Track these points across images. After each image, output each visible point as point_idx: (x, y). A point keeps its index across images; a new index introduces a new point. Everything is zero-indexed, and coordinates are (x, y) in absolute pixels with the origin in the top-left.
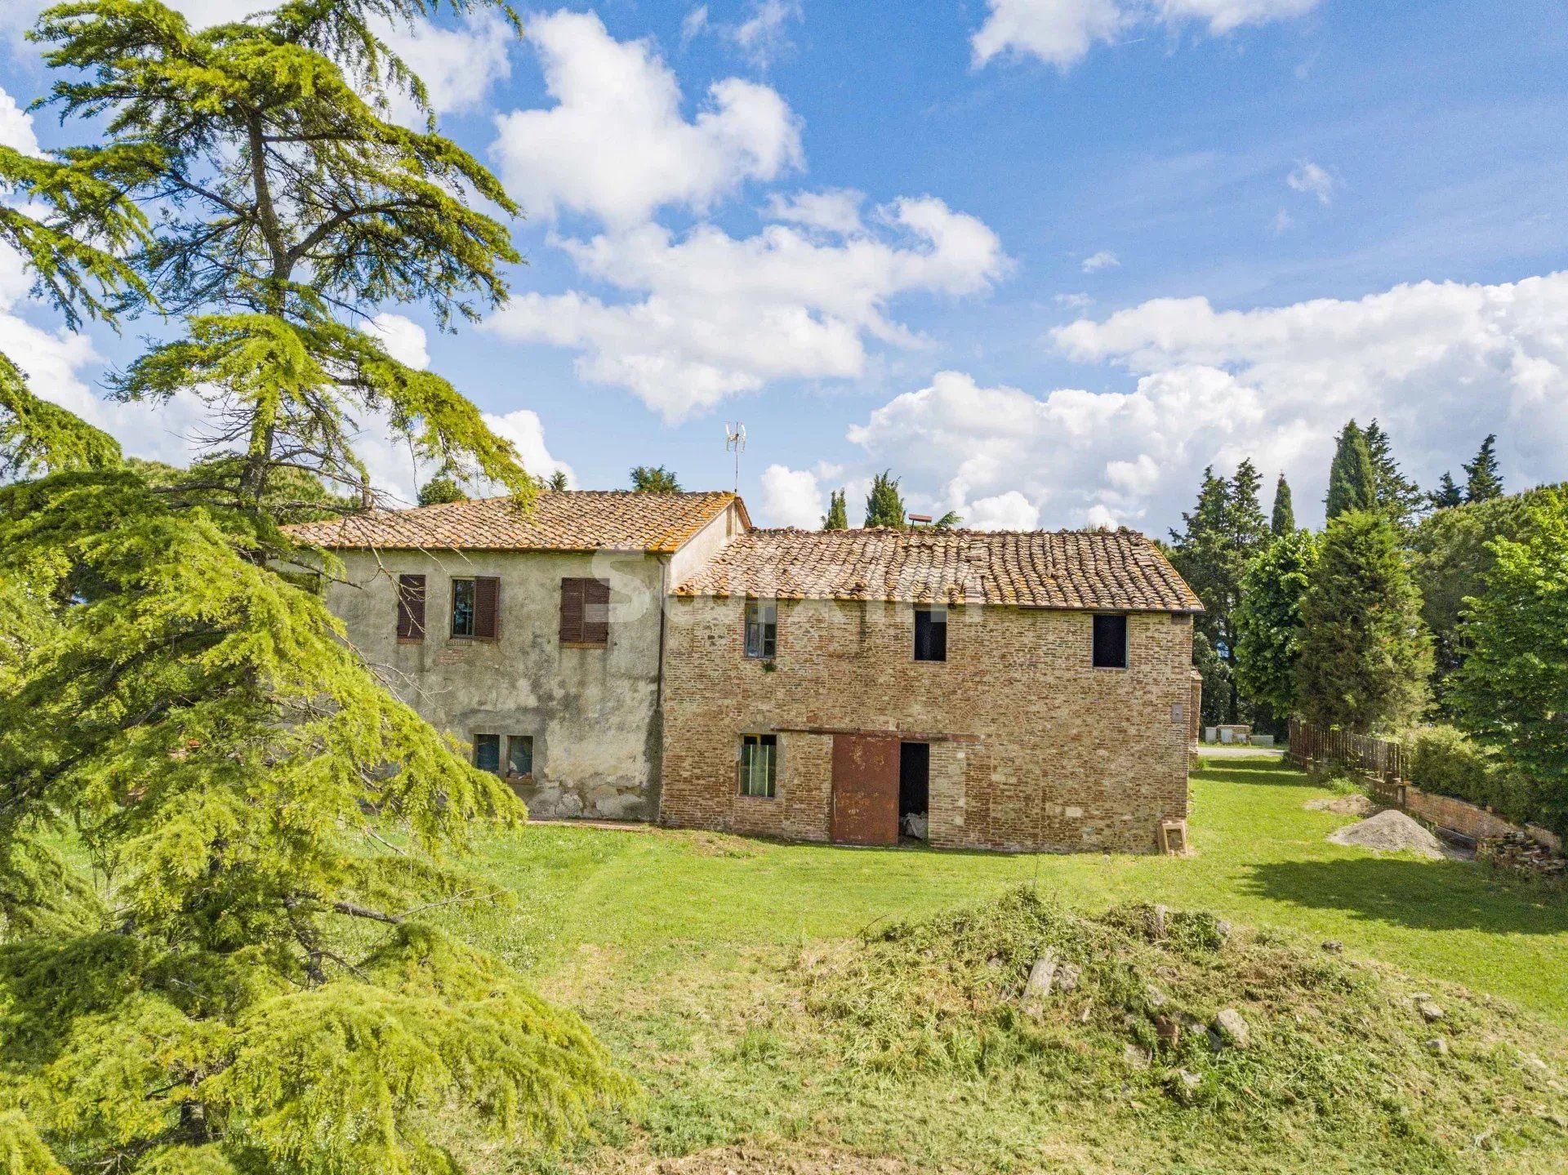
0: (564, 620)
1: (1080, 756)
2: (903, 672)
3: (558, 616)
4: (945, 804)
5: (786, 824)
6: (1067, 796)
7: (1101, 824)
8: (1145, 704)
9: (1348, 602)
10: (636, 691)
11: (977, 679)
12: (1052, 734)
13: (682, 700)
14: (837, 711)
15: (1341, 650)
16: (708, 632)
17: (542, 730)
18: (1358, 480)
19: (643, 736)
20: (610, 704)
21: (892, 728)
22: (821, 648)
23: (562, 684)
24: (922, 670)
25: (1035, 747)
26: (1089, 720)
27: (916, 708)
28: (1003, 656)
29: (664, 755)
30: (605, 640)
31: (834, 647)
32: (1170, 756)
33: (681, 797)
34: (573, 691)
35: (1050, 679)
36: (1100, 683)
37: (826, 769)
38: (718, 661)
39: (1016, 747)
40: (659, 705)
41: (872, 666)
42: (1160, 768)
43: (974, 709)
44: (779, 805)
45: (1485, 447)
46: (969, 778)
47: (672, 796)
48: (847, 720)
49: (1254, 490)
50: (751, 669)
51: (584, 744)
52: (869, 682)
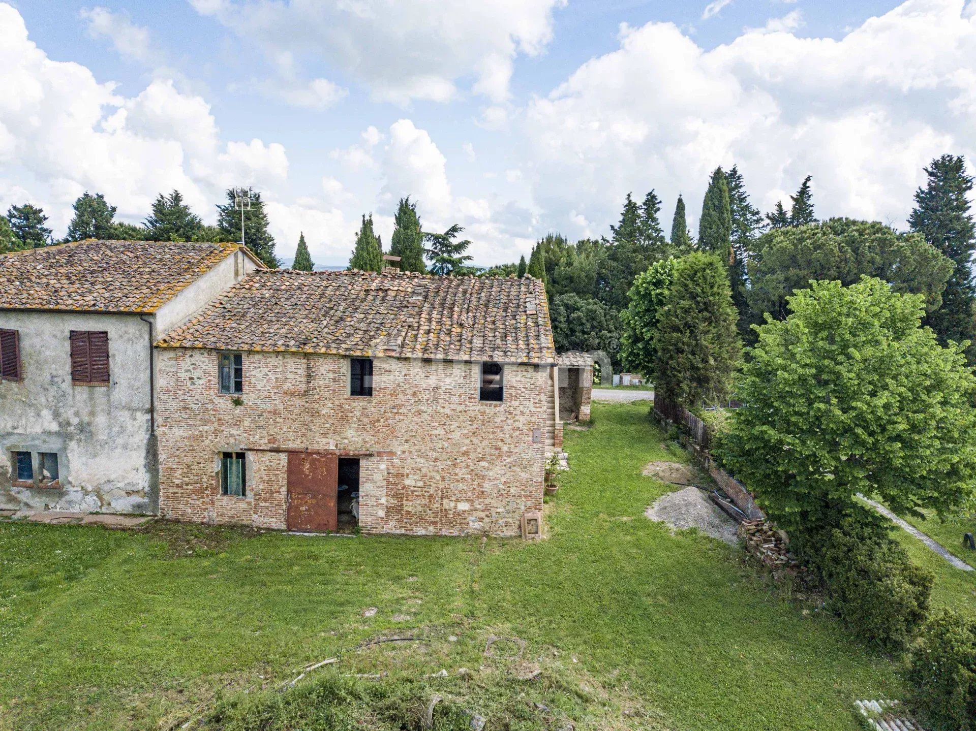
0: (74, 363)
1: (468, 466)
2: (341, 406)
3: (69, 360)
4: (371, 501)
5: (255, 517)
6: (458, 495)
7: (483, 515)
8: (514, 429)
9: (688, 319)
10: (135, 419)
11: (395, 411)
12: (449, 450)
13: (171, 427)
14: (291, 435)
15: (682, 352)
16: (189, 374)
17: (65, 449)
18: (720, 209)
19: (143, 453)
20: (116, 429)
21: (332, 447)
22: (277, 387)
23: (77, 414)
24: (354, 404)
25: (436, 460)
26: (475, 440)
27: (350, 433)
28: (415, 394)
29: (160, 467)
30: (108, 380)
31: (287, 386)
32: (531, 466)
33: (173, 498)
34: (86, 419)
35: (448, 411)
36: (483, 413)
37: (283, 478)
38: (198, 397)
39: (423, 460)
40: (153, 430)
41: (316, 401)
42: (524, 475)
43: (393, 433)
44: (249, 503)
45: (805, 184)
46: (388, 481)
47: (168, 497)
48: (299, 441)
49: (656, 212)
50: (224, 403)
51: (97, 459)
52: (315, 414)
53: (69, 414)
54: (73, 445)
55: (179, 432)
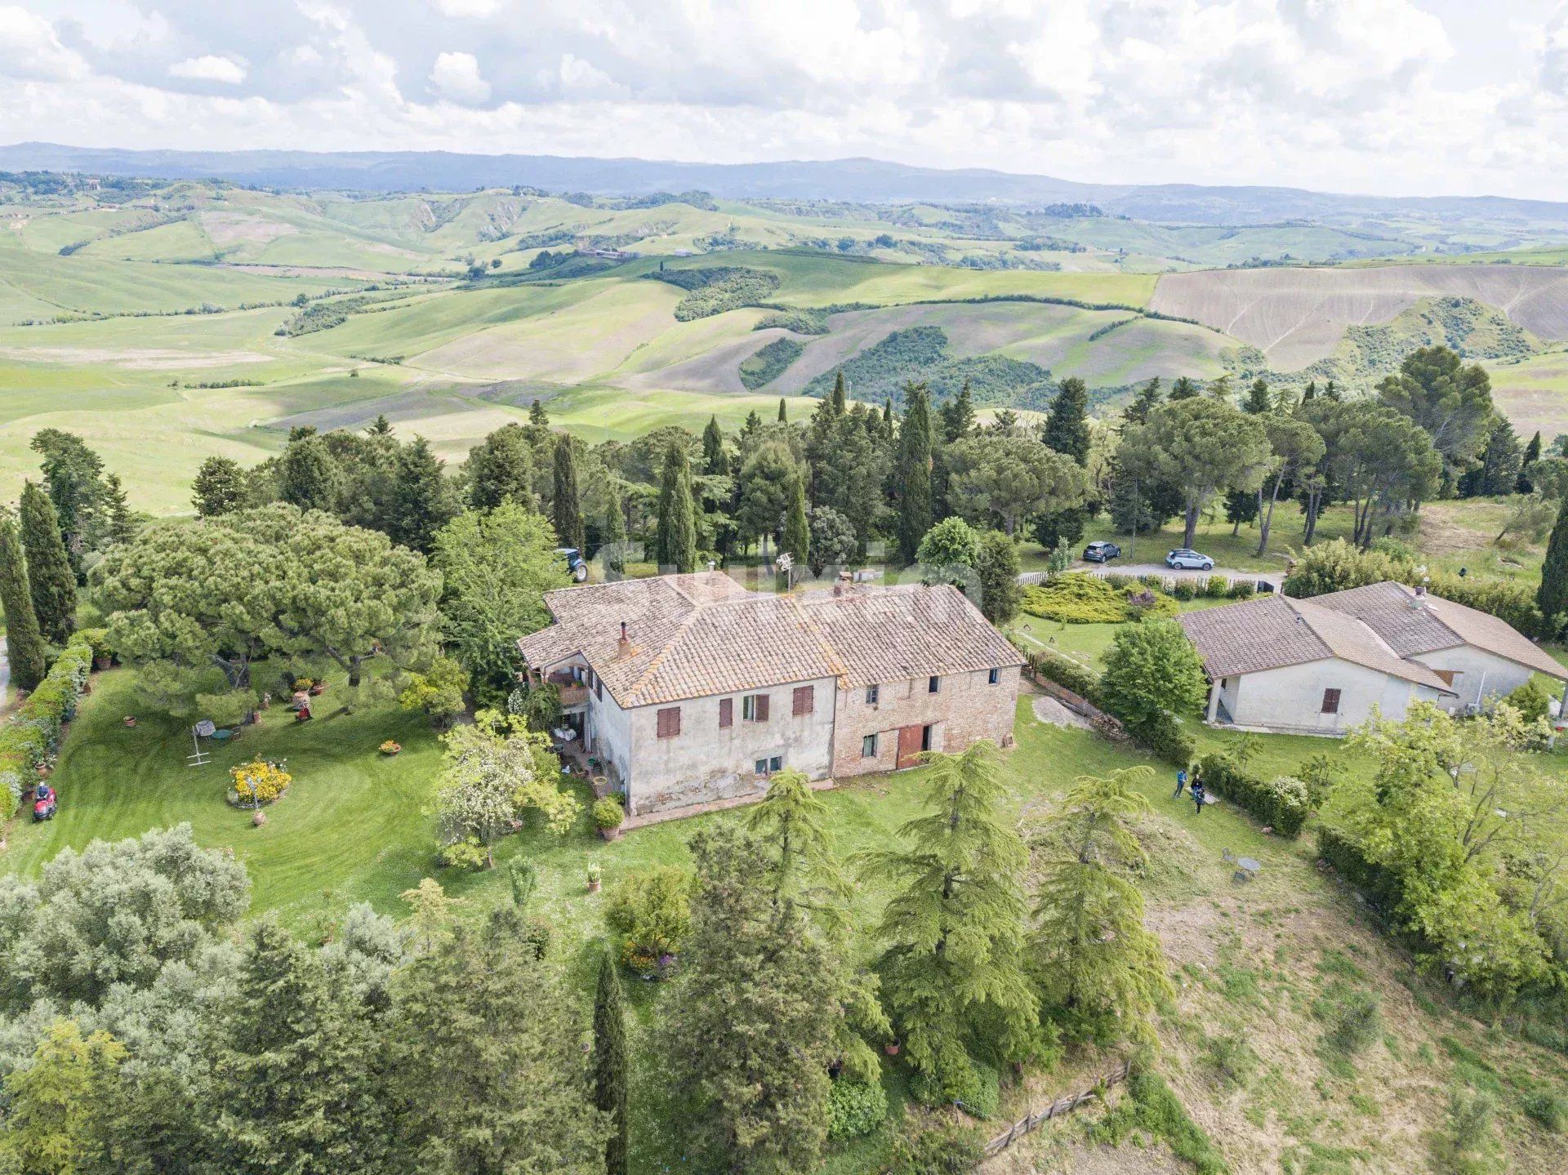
0: (795, 706)
1: (981, 718)
2: (924, 699)
3: (792, 704)
4: (936, 744)
5: (880, 766)
6: (976, 733)
8: (1004, 696)
10: (823, 728)
11: (951, 698)
12: (973, 712)
13: (841, 728)
14: (899, 720)
16: (852, 699)
17: (786, 753)
20: (814, 736)
21: (919, 722)
22: (895, 698)
23: (794, 732)
24: (931, 697)
25: (967, 718)
26: (986, 705)
27: (928, 713)
28: (959, 688)
29: (835, 751)
30: (812, 710)
31: (899, 696)
32: (1010, 711)
34: (799, 734)
35: (975, 692)
36: (988, 688)
37: (896, 742)
38: (856, 709)
39: (961, 719)
40: (833, 732)
41: (914, 700)
42: (1006, 717)
43: (947, 709)
44: (877, 760)
46: (943, 733)
47: (839, 765)
48: (903, 722)
50: (869, 710)
51: (803, 754)
52: (913, 707)
53: (790, 734)
54: (791, 750)
55: (845, 730)
